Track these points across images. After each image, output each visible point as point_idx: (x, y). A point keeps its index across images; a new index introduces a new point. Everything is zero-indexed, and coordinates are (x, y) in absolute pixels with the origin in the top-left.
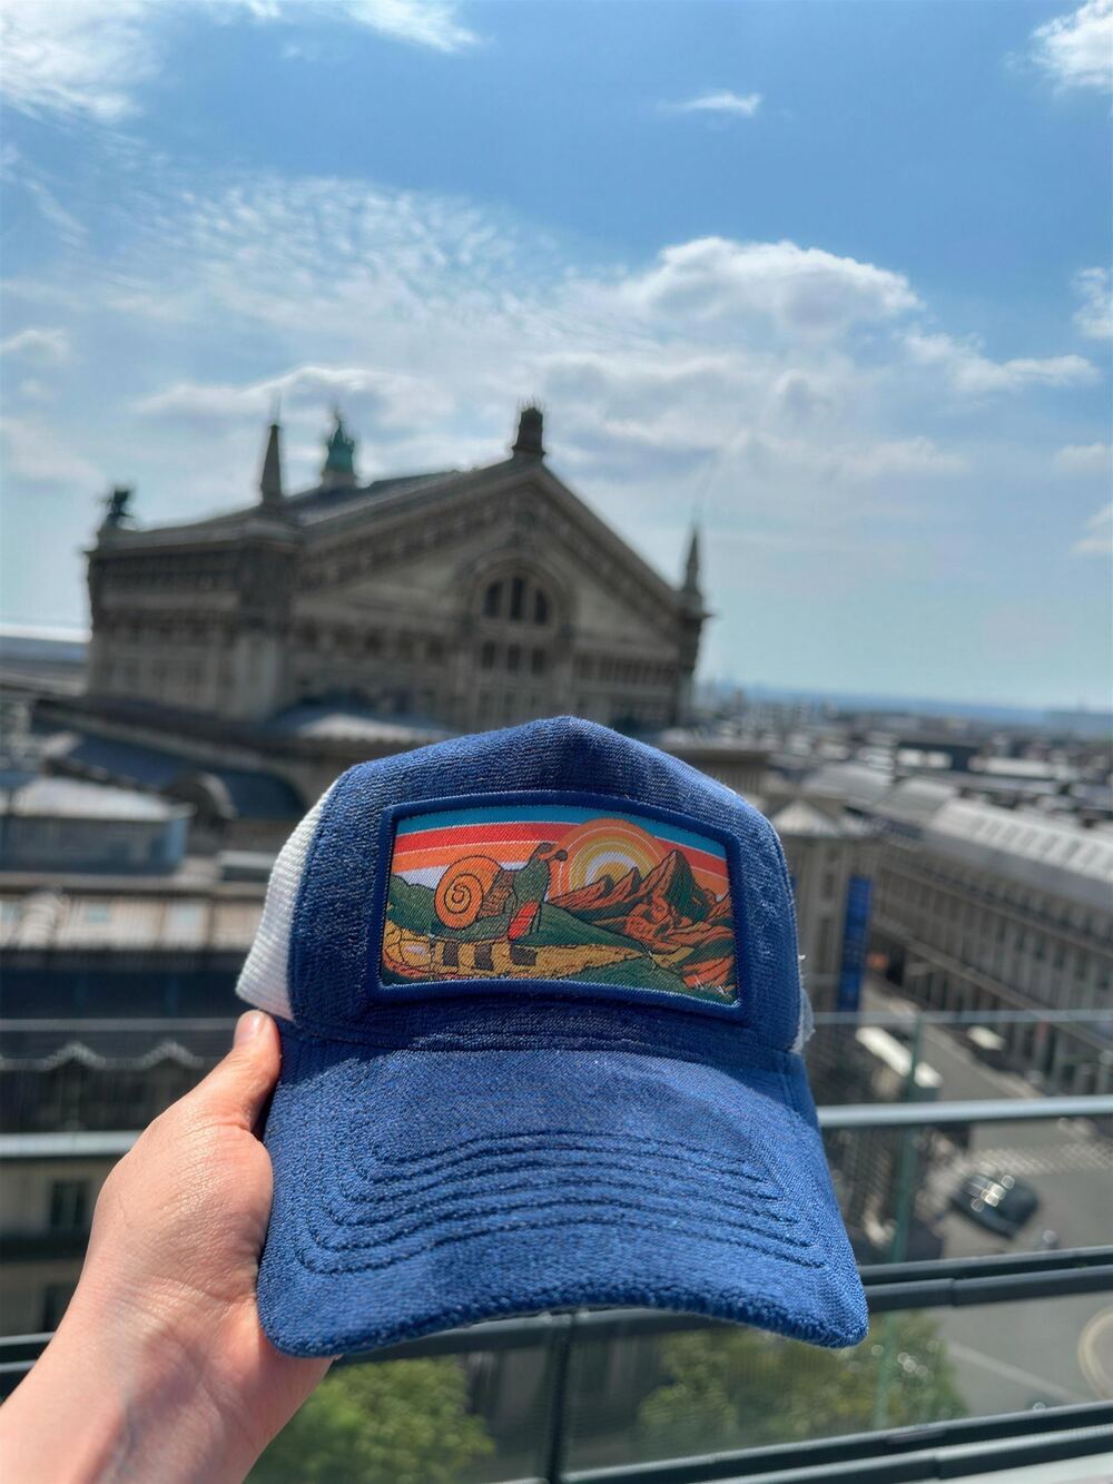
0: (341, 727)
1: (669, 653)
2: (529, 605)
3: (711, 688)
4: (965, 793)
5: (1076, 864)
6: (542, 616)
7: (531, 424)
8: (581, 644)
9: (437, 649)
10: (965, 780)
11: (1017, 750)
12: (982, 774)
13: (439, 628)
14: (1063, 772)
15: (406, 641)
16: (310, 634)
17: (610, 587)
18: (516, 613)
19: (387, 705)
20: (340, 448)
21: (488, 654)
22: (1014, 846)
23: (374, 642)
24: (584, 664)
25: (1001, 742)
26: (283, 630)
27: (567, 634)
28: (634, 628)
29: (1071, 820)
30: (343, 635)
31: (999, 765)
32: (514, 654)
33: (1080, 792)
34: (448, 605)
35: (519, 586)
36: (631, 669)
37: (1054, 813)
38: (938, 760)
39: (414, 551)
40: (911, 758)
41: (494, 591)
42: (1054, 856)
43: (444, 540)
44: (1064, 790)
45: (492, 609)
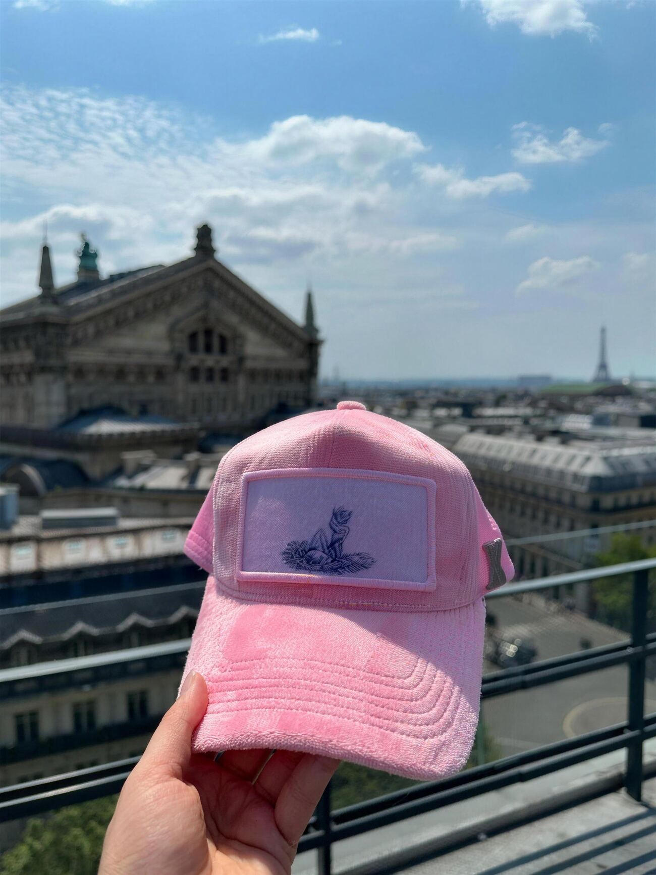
0: (107, 427)
1: (302, 364)
2: (216, 342)
3: (326, 385)
4: (473, 429)
5: (535, 460)
6: (223, 350)
7: (204, 234)
8: (249, 364)
9: (160, 374)
10: (474, 422)
11: (499, 402)
12: (480, 417)
13: (159, 360)
14: (525, 412)
15: (141, 372)
16: (80, 372)
17: (263, 329)
18: (208, 349)
19: (135, 411)
20: (87, 256)
21: (194, 374)
22: (502, 455)
23: (121, 373)
24: (253, 375)
25: (491, 397)
26: (63, 370)
27: (241, 360)
28: (280, 352)
29: (531, 437)
30: (101, 370)
31: (489, 412)
32: (210, 374)
33: (534, 422)
34: (165, 346)
35: (208, 333)
36: (279, 376)
37: (520, 435)
38: (457, 411)
39: (140, 316)
40: (442, 412)
41: (193, 337)
42: (524, 459)
43: (160, 307)
44: (526, 421)
45: (193, 349)
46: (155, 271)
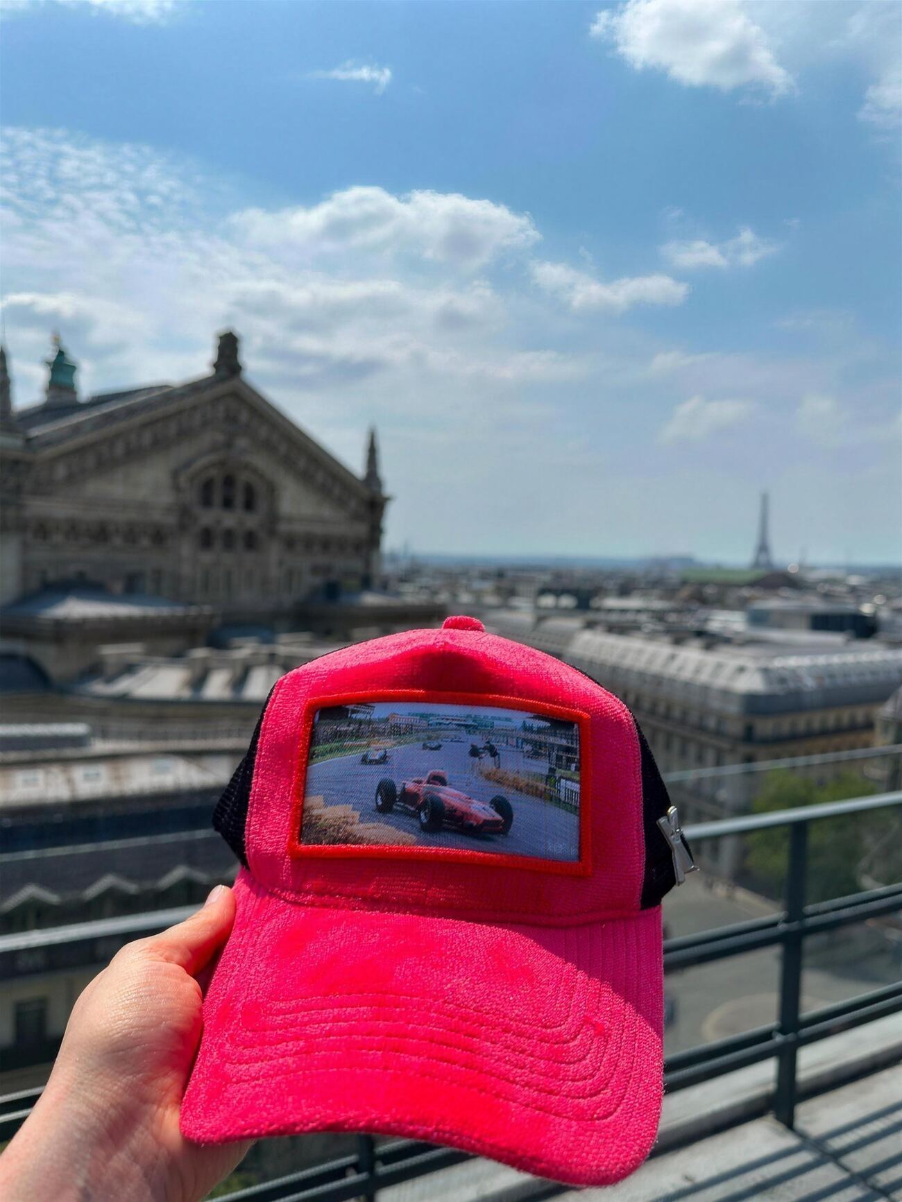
0: (76, 609)
1: (361, 529)
2: (239, 498)
3: (394, 558)
4: (590, 625)
5: (672, 670)
6: (249, 505)
7: (229, 345)
8: (283, 527)
9: (159, 537)
10: (591, 616)
11: (625, 590)
12: (598, 609)
13: (157, 516)
14: (658, 605)
15: (131, 534)
16: (42, 529)
17: (305, 478)
18: (228, 503)
19: (118, 587)
20: (61, 368)
21: (206, 539)
22: (628, 662)
23: (101, 534)
24: (290, 543)
25: (611, 584)
26: (21, 526)
27: (273, 518)
28: (327, 511)
29: (667, 639)
30: (73, 529)
31: (612, 602)
32: (229, 536)
33: (672, 618)
34: (166, 498)
35: (229, 481)
36: (326, 544)
37: (652, 636)
38: (567, 601)
39: (135, 455)
40: (548, 601)
41: (207, 486)
42: (656, 668)
43: (160, 445)
44: (659, 616)
45: (207, 502)
46: (157, 393)
